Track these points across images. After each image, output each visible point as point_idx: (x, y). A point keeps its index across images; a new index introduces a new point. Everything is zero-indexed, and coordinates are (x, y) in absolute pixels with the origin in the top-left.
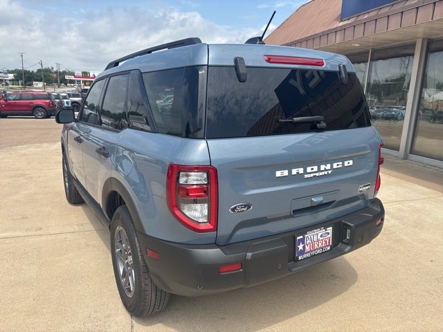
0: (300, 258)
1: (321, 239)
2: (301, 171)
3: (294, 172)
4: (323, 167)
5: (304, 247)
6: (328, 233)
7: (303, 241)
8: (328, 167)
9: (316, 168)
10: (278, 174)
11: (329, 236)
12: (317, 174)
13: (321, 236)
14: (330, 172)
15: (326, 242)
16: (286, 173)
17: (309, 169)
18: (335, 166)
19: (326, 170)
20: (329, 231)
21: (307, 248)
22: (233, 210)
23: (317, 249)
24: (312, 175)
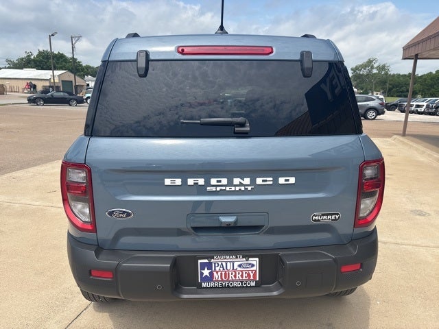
0: (204, 285)
1: (239, 269)
2: (201, 182)
3: (191, 182)
4: (236, 181)
5: (211, 274)
6: (253, 265)
7: (209, 266)
8: (247, 181)
9: (224, 181)
10: (168, 182)
11: (254, 268)
12: (228, 189)
13: (240, 266)
14: (249, 188)
15: (249, 275)
16: (178, 182)
17: (213, 181)
18: (259, 181)
19: (241, 184)
20: (254, 263)
21: (217, 276)
22: (111, 214)
23: (233, 281)
24: (218, 189)
